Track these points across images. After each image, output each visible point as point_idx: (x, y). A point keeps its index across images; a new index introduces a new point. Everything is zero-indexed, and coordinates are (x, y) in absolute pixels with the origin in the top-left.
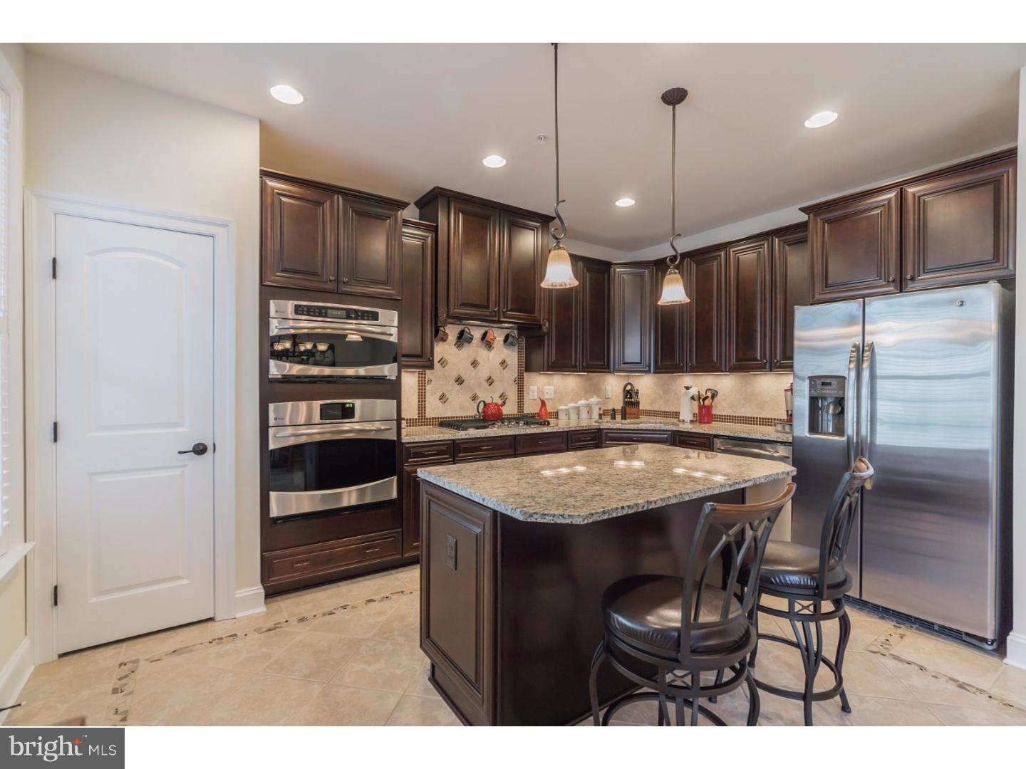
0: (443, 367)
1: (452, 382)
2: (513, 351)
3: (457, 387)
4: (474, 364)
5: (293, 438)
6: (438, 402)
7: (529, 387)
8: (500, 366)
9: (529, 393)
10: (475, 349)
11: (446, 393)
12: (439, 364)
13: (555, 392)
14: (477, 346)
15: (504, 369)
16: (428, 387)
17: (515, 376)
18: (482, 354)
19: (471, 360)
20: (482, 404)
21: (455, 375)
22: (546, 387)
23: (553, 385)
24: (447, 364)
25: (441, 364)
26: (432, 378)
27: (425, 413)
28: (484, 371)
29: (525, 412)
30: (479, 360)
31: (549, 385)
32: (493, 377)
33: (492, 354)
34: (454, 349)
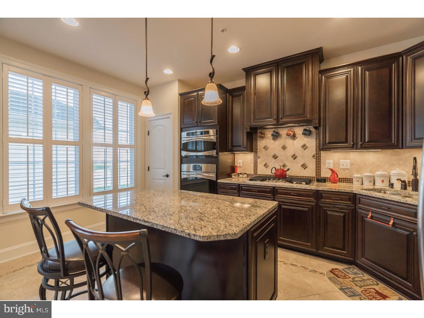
0: (266, 150)
1: (271, 158)
2: (312, 138)
3: (274, 160)
4: (284, 148)
5: (187, 176)
6: (264, 167)
7: (325, 160)
8: (302, 148)
9: (325, 165)
10: (284, 140)
11: (267, 163)
12: (264, 149)
13: (352, 164)
14: (286, 138)
15: (304, 150)
16: (258, 160)
17: (313, 154)
18: (289, 142)
19: (281, 146)
20: (274, 169)
21: (272, 154)
22: (341, 161)
23: (350, 159)
24: (268, 149)
25: (265, 149)
26: (260, 156)
27: (257, 172)
28: (290, 151)
29: (322, 176)
30: (287, 145)
31: (345, 159)
32: (296, 154)
33: (296, 141)
34: (272, 141)
